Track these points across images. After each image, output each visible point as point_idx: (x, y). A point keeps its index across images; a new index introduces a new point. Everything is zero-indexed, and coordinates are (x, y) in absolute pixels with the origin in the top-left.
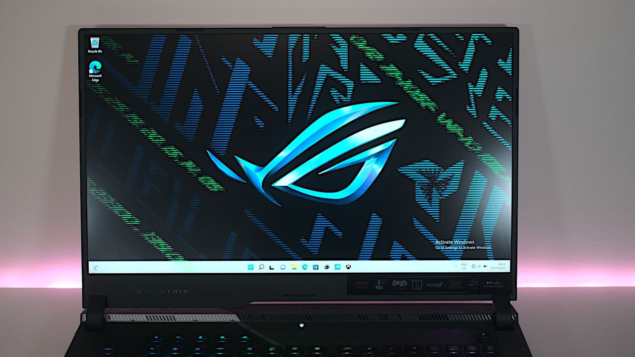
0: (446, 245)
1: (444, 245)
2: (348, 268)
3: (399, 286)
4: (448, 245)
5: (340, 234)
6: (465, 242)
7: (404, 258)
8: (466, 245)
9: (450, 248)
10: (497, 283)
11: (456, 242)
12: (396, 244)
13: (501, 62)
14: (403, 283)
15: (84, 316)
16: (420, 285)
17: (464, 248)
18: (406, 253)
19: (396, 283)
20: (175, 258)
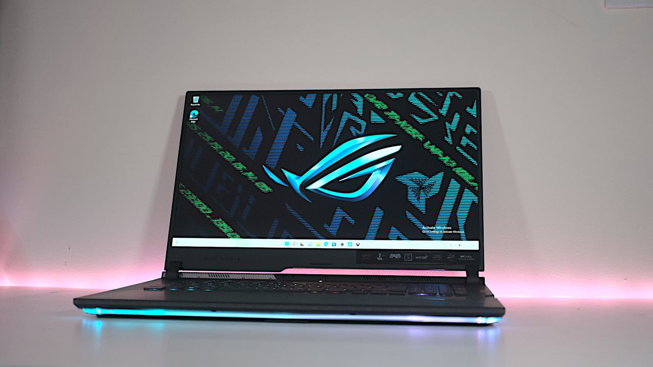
0: (430, 230)
1: (429, 229)
2: (358, 245)
3: (394, 258)
4: (432, 230)
5: (352, 221)
6: (445, 228)
7: (399, 239)
8: (445, 230)
9: (434, 232)
10: (469, 256)
11: (438, 228)
12: (393, 229)
13: (468, 109)
14: (398, 256)
15: (164, 274)
16: (410, 257)
17: (444, 232)
18: (401, 235)
19: (392, 256)
20: (233, 237)
